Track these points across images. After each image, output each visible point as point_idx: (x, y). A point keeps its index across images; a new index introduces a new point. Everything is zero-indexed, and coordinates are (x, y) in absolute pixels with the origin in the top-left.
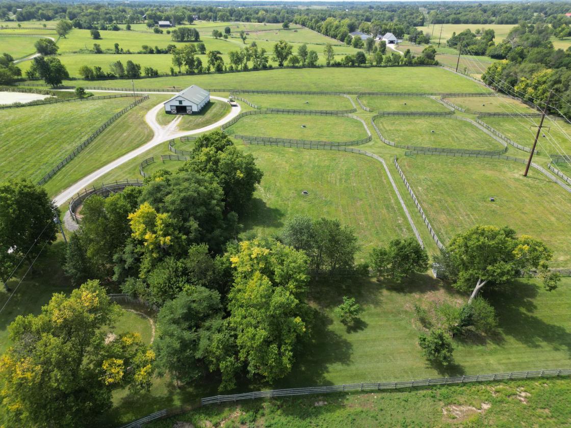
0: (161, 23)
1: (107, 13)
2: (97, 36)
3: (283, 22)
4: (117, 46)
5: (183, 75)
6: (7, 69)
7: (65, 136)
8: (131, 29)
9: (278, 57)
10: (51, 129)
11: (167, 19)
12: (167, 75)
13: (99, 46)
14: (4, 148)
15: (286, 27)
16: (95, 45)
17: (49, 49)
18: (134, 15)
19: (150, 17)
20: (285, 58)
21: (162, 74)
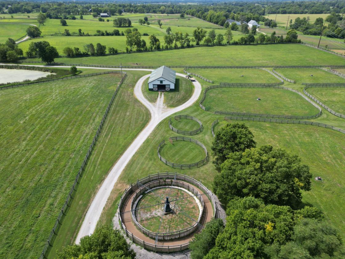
0: (102, 14)
1: (66, 8)
2: (64, 24)
3: (179, 13)
4: (80, 30)
5: (134, 52)
6: (13, 51)
7: (80, 118)
8: (83, 18)
10: (67, 110)
11: (105, 12)
12: (124, 53)
13: (68, 30)
14: (32, 133)
15: (182, 16)
16: (66, 30)
18: (83, 9)
19: (94, 11)
20: (201, 39)
21: (120, 52)
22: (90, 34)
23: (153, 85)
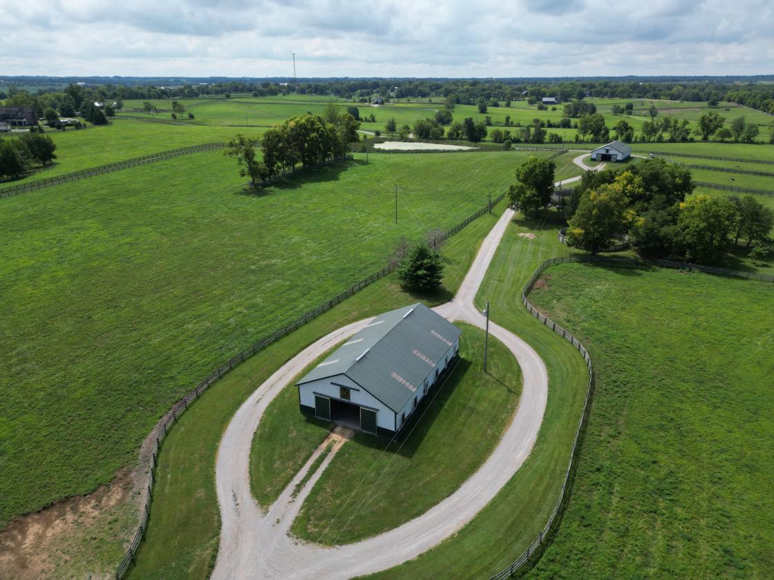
0: (545, 99)
1: (484, 90)
2: (484, 111)
3: (707, 100)
4: (508, 119)
5: (588, 142)
8: (511, 105)
9: (703, 130)
11: (551, 96)
12: (571, 142)
13: (490, 118)
15: (713, 105)
16: (487, 117)
17: (446, 119)
18: (512, 91)
19: (533, 93)
20: (712, 132)
21: (566, 140)
22: (521, 124)
23: (597, 154)
